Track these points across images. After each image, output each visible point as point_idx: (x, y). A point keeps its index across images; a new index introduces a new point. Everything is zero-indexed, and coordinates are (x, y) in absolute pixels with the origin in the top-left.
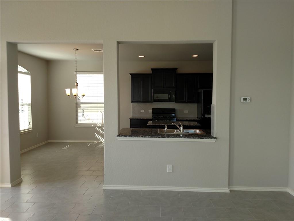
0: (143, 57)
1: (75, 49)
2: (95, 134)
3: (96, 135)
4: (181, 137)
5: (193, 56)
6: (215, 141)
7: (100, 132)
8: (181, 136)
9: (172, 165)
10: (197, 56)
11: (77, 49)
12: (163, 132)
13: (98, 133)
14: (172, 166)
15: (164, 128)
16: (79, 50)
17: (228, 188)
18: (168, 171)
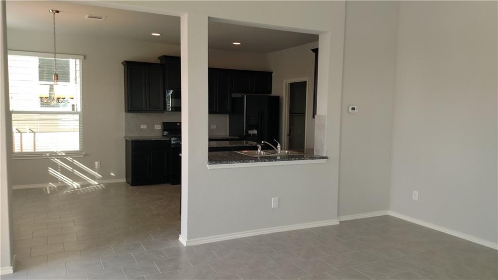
0: (159, 35)
1: (52, 11)
2: (49, 168)
3: (51, 171)
4: (279, 160)
5: (234, 43)
6: (325, 162)
7: (60, 165)
8: (279, 158)
9: (277, 198)
10: (239, 44)
11: (58, 12)
12: (256, 155)
13: (56, 167)
14: (279, 199)
15: (256, 149)
16: (60, 13)
17: (338, 219)
18: (272, 207)
